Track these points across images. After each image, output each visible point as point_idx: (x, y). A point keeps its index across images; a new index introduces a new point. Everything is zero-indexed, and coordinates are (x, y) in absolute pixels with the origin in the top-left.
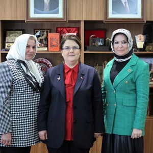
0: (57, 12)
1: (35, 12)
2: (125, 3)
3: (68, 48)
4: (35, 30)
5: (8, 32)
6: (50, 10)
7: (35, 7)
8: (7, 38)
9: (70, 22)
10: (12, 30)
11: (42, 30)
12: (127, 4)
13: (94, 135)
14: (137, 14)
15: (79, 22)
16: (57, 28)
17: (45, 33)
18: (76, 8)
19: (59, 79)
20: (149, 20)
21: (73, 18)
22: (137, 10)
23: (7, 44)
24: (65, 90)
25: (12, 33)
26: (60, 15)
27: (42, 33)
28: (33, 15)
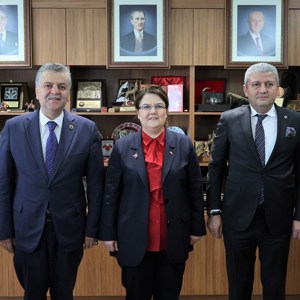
0: (155, 54)
1: (122, 54)
2: (257, 39)
3: (148, 107)
4: (119, 80)
5: (81, 84)
6: (144, 50)
7: (122, 45)
8: (79, 92)
9: (174, 68)
10: (87, 81)
11: (132, 81)
12: (260, 41)
13: (189, 239)
14: (274, 55)
15: (187, 68)
16: (153, 78)
17: (136, 86)
18: (183, 47)
19: (136, 156)
20: (292, 64)
21: (178, 63)
22: (275, 49)
23: (78, 102)
24: (147, 172)
25: (86, 86)
26: (159, 58)
27: (132, 85)
28: (118, 58)
